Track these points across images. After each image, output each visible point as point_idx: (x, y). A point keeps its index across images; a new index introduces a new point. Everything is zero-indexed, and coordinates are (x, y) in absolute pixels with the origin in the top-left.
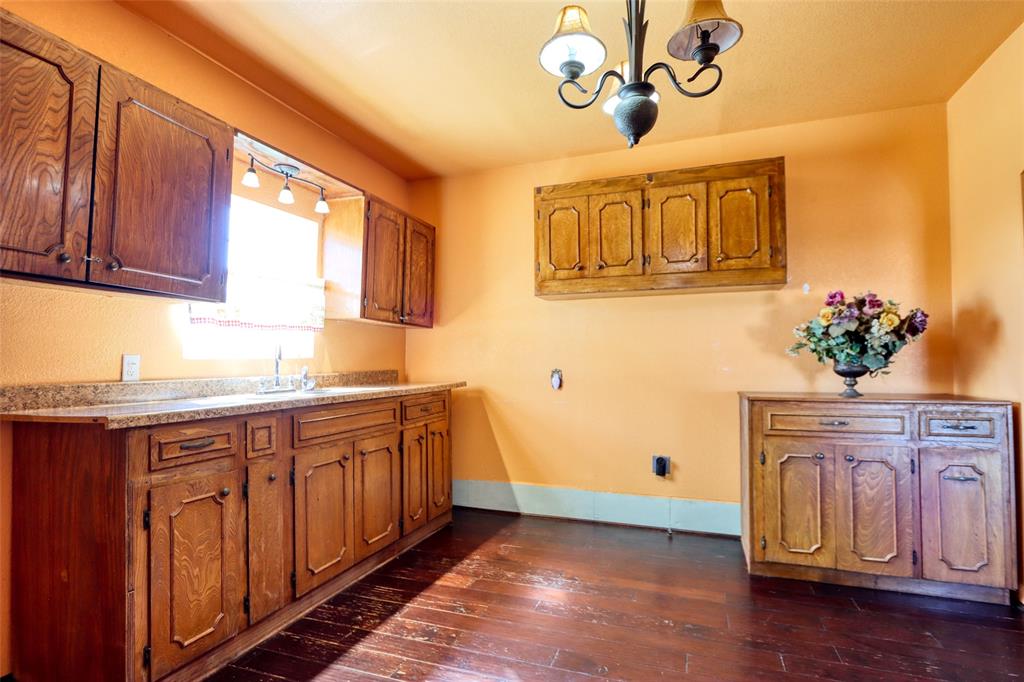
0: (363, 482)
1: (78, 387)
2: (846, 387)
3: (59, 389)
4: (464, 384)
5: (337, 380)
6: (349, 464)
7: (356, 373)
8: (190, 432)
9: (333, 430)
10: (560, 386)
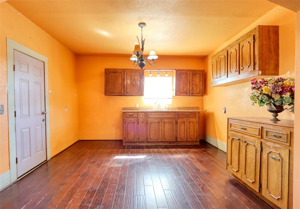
0: (164, 127)
1: (130, 108)
2: (273, 117)
3: (128, 108)
4: (206, 111)
5: (177, 109)
6: (160, 123)
7: (183, 107)
8: (130, 114)
9: (156, 117)
10: (225, 112)
